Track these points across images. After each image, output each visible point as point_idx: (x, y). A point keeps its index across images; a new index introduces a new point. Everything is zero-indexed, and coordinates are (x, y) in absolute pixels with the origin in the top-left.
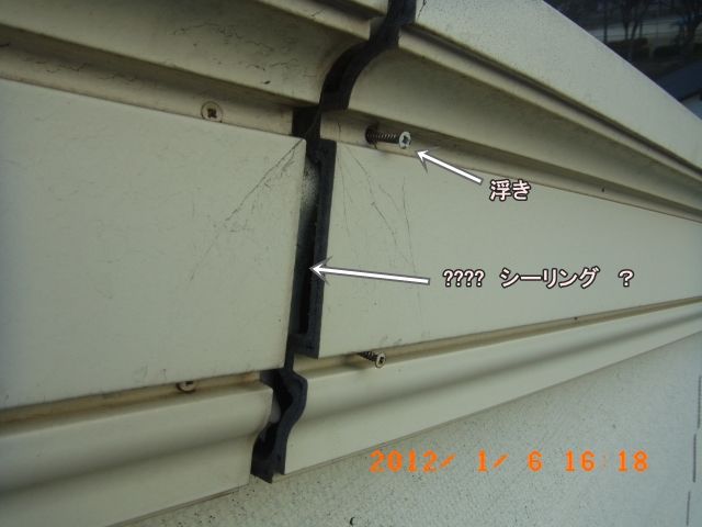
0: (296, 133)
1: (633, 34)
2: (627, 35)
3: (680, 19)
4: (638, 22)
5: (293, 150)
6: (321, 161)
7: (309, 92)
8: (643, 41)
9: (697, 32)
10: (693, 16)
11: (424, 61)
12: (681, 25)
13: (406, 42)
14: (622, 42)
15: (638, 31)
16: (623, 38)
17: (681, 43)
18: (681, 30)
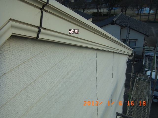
0: (40, 10)
1: (99, 11)
2: (97, 11)
3: (108, 9)
4: (100, 8)
5: (40, 11)
6: (42, 13)
7: (41, 7)
8: (101, 13)
9: (111, 12)
10: (110, 8)
11: (49, 6)
12: (108, 10)
13: (48, 5)
14: (96, 12)
15: (100, 10)
16: (97, 12)
17: (108, 13)
18: (108, 11)
